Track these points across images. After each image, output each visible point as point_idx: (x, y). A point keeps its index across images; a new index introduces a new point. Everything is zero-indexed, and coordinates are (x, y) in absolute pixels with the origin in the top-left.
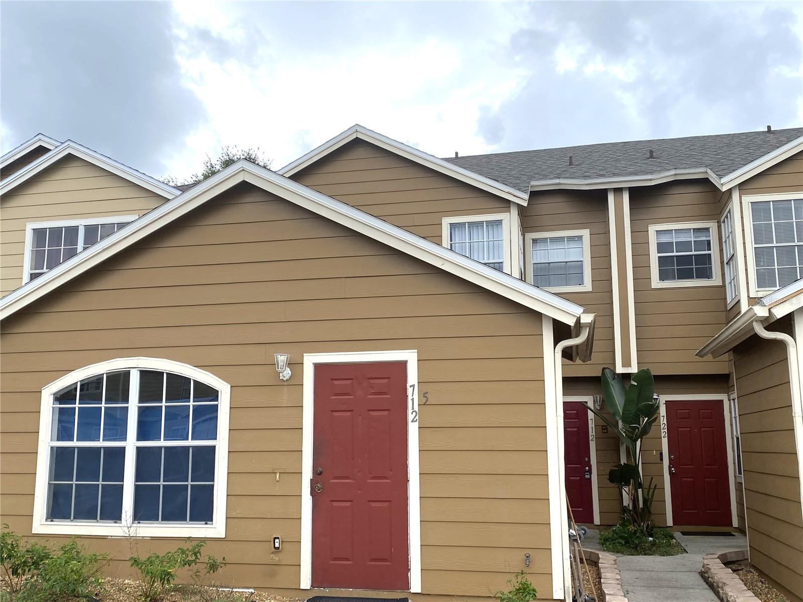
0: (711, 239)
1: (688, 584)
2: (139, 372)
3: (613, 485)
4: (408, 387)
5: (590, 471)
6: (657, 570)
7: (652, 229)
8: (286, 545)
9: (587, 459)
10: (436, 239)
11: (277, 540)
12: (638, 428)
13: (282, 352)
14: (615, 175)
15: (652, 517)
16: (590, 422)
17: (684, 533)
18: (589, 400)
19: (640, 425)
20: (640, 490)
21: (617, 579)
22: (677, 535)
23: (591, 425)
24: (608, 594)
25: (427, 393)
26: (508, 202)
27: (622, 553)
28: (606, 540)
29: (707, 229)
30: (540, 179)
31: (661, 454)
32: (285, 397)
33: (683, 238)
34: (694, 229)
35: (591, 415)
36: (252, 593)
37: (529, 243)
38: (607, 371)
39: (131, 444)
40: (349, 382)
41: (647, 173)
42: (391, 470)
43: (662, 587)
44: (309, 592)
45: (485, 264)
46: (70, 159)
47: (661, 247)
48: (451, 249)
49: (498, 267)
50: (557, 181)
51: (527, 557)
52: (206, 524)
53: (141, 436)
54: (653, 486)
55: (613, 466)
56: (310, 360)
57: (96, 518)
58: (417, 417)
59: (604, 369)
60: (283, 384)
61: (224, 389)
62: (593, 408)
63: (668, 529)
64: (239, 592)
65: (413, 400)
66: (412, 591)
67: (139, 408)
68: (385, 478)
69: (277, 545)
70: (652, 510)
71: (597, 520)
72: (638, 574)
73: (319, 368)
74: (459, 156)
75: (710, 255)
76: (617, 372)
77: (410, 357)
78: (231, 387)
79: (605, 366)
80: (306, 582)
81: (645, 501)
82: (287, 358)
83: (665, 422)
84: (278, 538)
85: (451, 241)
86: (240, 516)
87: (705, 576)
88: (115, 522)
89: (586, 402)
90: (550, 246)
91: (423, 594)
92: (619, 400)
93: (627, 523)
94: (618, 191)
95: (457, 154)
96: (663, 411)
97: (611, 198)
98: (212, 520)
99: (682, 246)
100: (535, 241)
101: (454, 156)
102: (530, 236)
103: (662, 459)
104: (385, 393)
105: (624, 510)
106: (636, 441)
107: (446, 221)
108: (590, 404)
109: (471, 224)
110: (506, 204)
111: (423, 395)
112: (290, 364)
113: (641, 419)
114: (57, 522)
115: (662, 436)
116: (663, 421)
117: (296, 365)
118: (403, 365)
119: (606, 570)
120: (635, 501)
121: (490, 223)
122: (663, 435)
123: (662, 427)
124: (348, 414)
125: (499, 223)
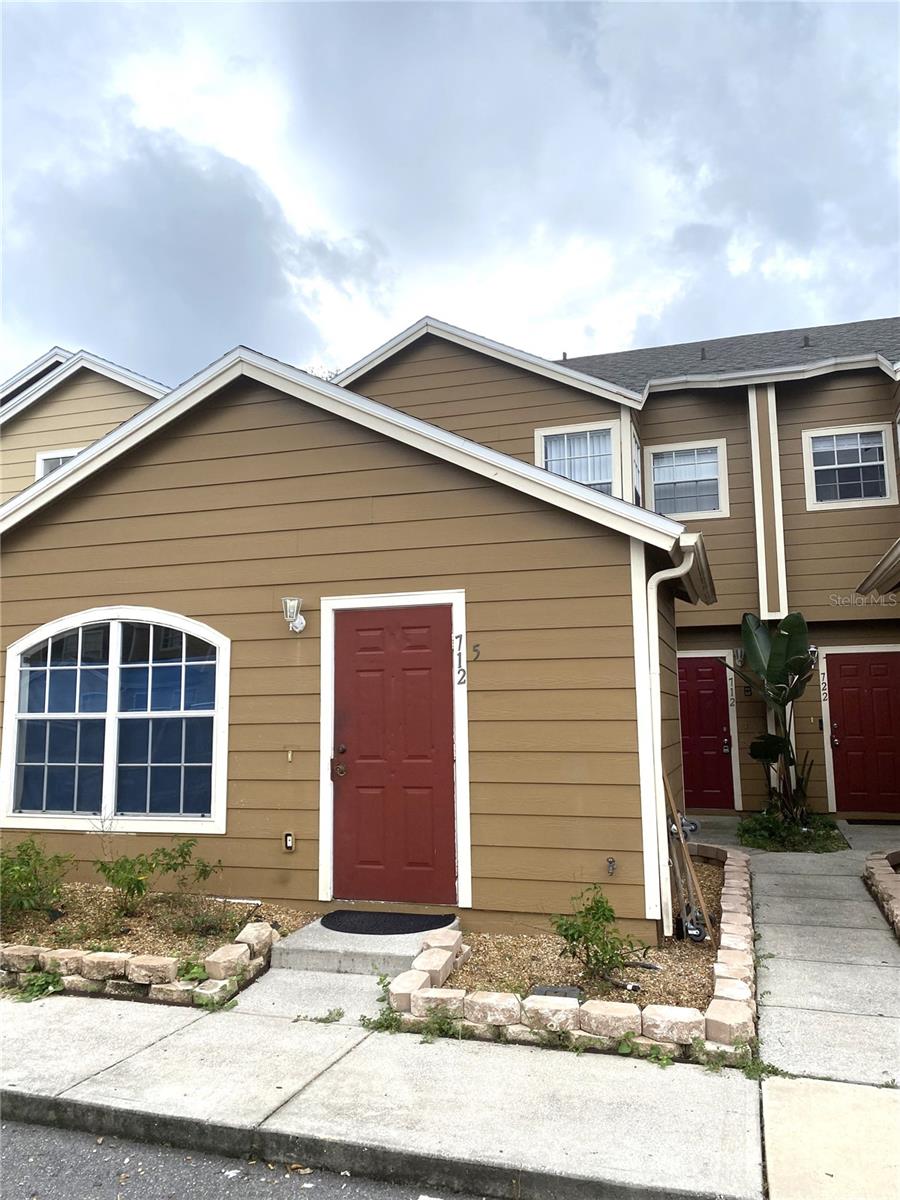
0: (884, 445)
1: (844, 893)
2: (120, 625)
3: (755, 761)
4: (454, 638)
5: (729, 744)
6: (805, 872)
7: (807, 436)
8: (300, 844)
9: (725, 729)
10: (527, 457)
11: (289, 838)
12: (785, 689)
13: (292, 596)
14: (757, 367)
15: (808, 801)
16: (729, 682)
17: (851, 822)
18: (728, 655)
19: (788, 685)
20: (792, 768)
21: (744, 889)
22: (842, 823)
23: (731, 686)
24: (725, 911)
25: (478, 646)
26: (618, 405)
27: (765, 849)
28: (746, 831)
29: (878, 434)
30: (662, 377)
31: (821, 722)
32: (298, 654)
33: (846, 446)
34: (861, 434)
35: (730, 674)
36: (258, 906)
37: (649, 458)
38: (750, 617)
39: (112, 716)
40: (379, 632)
41: (798, 364)
42: (433, 747)
43: (809, 897)
44: (330, 905)
45: (589, 486)
46: (84, 374)
47: (819, 458)
48: (546, 469)
49: (605, 489)
50: (683, 378)
51: (610, 862)
52: (203, 816)
53: (124, 706)
54: (808, 762)
55: (758, 738)
56: (329, 605)
57: (72, 809)
58: (465, 678)
59: (745, 615)
60: (295, 636)
61: (222, 643)
62: (732, 666)
63: (829, 816)
64: (241, 904)
65: (459, 655)
66: (461, 905)
67: (122, 670)
68: (425, 757)
69: (289, 844)
70: (808, 794)
71: (738, 805)
72: (779, 878)
73: (341, 615)
74: (568, 357)
75: (882, 466)
76: (762, 618)
77: (456, 598)
78: (232, 641)
79: (746, 611)
80: (326, 892)
81: (799, 781)
82: (299, 604)
83: (826, 681)
84: (290, 835)
85: (546, 458)
86: (243, 806)
87: (867, 881)
88: (95, 814)
89: (724, 658)
90: (675, 461)
91: (475, 910)
92: (764, 655)
93: (772, 810)
94: (761, 388)
95: (565, 354)
96: (823, 667)
97: (752, 398)
98: (209, 812)
99: (846, 455)
100: (657, 456)
101: (561, 358)
102: (651, 450)
103: (821, 729)
104: (424, 647)
105: (772, 792)
106: (784, 706)
107: (540, 434)
108: (730, 661)
109: (571, 436)
110: (613, 408)
111: (474, 648)
112: (303, 611)
113: (790, 677)
114: (26, 814)
115: (822, 699)
116: (824, 679)
117: (311, 612)
118: (446, 609)
119: (731, 875)
120: (785, 779)
121: (595, 434)
122: (823, 697)
123: (822, 687)
124: (377, 674)
125: (607, 432)
